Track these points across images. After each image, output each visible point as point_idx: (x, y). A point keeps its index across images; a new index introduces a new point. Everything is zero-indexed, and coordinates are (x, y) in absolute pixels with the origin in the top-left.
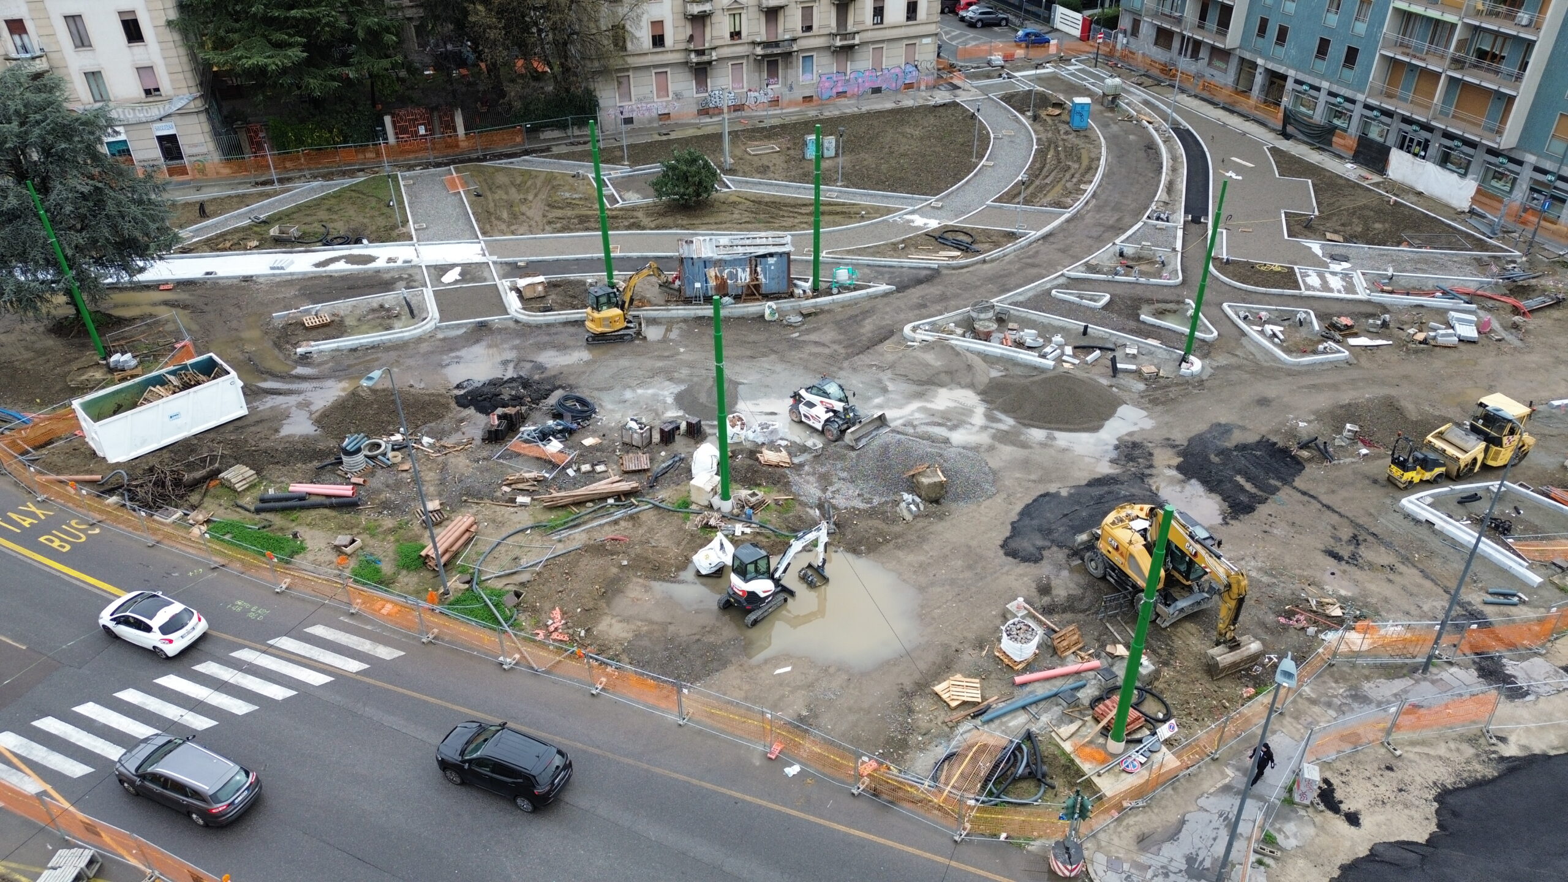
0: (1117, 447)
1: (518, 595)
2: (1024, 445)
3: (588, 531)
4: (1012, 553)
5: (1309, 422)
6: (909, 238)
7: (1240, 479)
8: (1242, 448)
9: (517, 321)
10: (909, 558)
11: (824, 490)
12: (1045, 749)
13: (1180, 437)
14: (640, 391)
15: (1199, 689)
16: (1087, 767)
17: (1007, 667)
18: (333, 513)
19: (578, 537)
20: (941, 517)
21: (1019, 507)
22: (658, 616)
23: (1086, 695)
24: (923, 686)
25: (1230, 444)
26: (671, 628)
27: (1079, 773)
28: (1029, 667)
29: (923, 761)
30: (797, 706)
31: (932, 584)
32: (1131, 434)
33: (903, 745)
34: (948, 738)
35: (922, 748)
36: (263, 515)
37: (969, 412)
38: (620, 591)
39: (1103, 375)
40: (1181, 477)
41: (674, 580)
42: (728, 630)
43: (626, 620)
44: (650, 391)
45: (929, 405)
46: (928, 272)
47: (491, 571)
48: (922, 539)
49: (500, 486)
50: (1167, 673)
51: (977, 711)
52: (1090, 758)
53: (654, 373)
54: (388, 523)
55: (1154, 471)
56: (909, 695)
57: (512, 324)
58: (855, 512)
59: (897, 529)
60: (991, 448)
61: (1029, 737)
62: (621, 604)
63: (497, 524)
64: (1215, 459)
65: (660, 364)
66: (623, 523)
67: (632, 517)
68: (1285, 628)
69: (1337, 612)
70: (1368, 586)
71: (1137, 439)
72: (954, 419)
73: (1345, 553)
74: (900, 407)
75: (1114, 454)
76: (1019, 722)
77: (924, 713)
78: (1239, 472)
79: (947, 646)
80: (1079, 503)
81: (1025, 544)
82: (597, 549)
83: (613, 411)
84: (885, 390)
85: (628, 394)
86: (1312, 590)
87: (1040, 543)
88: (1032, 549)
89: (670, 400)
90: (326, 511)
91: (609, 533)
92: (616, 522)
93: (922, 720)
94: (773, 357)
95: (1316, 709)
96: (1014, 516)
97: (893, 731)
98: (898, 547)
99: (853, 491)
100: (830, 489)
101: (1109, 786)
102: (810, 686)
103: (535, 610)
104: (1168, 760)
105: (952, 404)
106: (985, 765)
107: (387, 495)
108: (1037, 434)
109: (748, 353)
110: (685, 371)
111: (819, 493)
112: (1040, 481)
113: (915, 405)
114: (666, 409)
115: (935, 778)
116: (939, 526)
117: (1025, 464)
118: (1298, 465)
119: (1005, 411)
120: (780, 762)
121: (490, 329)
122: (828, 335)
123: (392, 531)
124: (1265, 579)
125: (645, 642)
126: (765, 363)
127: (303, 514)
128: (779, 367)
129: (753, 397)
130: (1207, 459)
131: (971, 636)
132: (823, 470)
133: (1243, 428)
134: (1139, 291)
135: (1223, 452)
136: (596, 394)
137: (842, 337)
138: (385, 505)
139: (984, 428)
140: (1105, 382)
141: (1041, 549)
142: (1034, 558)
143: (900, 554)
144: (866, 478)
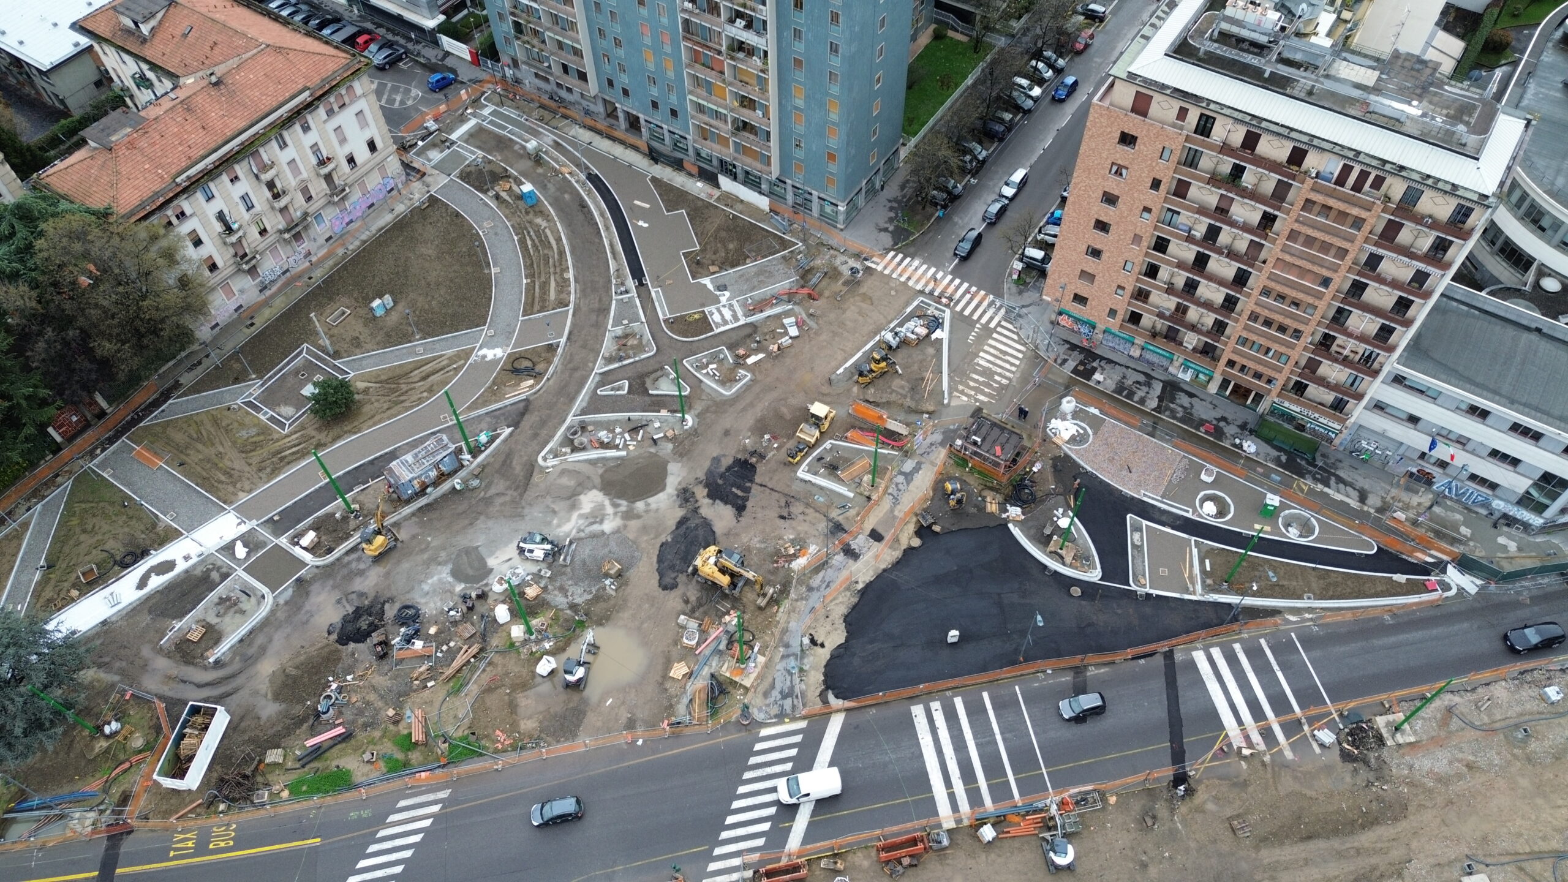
0: (678, 496)
1: (473, 734)
2: (638, 517)
3: (475, 682)
4: (665, 588)
5: (749, 438)
6: (495, 378)
7: (734, 490)
8: (729, 469)
9: (317, 567)
10: (626, 615)
11: (566, 596)
12: (721, 679)
13: (701, 474)
14: (430, 581)
15: (759, 620)
16: (737, 679)
17: (691, 649)
18: (343, 745)
19: (473, 688)
20: (626, 584)
21: (655, 559)
22: (542, 708)
23: (722, 647)
24: (665, 677)
25: (723, 469)
26: (552, 710)
27: (736, 683)
28: (698, 644)
29: (681, 709)
30: (624, 716)
31: (642, 623)
32: (680, 483)
33: (671, 706)
34: (685, 692)
35: (678, 702)
36: (308, 767)
37: (601, 507)
38: (516, 706)
39: (650, 446)
40: (711, 501)
41: (535, 686)
42: (575, 697)
43: (530, 718)
44: (435, 578)
45: (582, 512)
46: (522, 405)
47: (451, 730)
48: (625, 601)
49: (412, 682)
50: (746, 617)
51: (689, 675)
52: (737, 675)
53: (428, 563)
54: (377, 734)
55: (699, 504)
56: (662, 684)
57: (316, 571)
58: (588, 602)
59: (612, 602)
60: (625, 526)
61: (712, 676)
62: (521, 711)
63: (430, 703)
64: (720, 482)
65: (426, 556)
66: (488, 669)
67: (490, 664)
68: (777, 568)
69: (792, 551)
70: (800, 528)
71: (684, 485)
72: (597, 516)
73: (785, 514)
74: (569, 520)
75: (678, 503)
76: (706, 671)
77: (673, 690)
78: (732, 486)
79: (663, 652)
80: (678, 542)
81: (668, 580)
82: (488, 690)
83: (426, 603)
84: (554, 512)
85: (426, 587)
86: (780, 542)
87: (673, 575)
88: (672, 581)
89: (450, 579)
90: (339, 746)
91: (485, 679)
92: (484, 670)
93: (672, 691)
94: (482, 518)
95: (799, 603)
96: (656, 566)
97: (666, 703)
98: (618, 612)
99: (580, 591)
100: (569, 594)
101: (747, 683)
102: (623, 703)
103: (487, 736)
104: (761, 659)
105: (592, 505)
106: (704, 696)
107: (361, 721)
108: (640, 505)
109: (467, 522)
110: (443, 554)
111: (566, 600)
112: (656, 537)
113: (575, 515)
114: (453, 586)
115: (690, 714)
116: (629, 589)
117: (644, 529)
118: (752, 468)
119: (619, 498)
120: (634, 741)
121: (307, 581)
122: (499, 485)
123: (383, 737)
124: (763, 546)
125: (546, 723)
126: (481, 523)
127: (328, 754)
128: (490, 523)
129: (492, 553)
130: (717, 484)
131: (670, 641)
132: (558, 584)
133: (724, 455)
134: (640, 369)
135: (722, 476)
136: (408, 596)
137: (508, 483)
138: (365, 726)
139: (615, 514)
140: (653, 450)
141: (675, 579)
142: (673, 586)
143: (621, 615)
144: (582, 580)
